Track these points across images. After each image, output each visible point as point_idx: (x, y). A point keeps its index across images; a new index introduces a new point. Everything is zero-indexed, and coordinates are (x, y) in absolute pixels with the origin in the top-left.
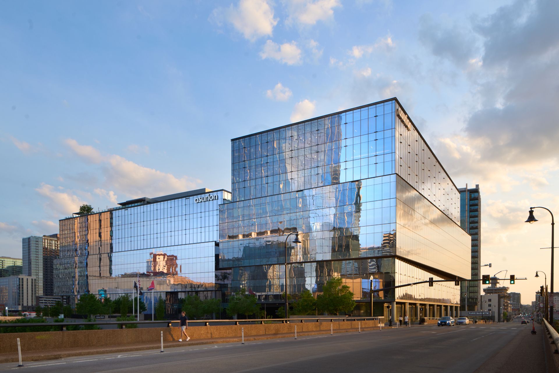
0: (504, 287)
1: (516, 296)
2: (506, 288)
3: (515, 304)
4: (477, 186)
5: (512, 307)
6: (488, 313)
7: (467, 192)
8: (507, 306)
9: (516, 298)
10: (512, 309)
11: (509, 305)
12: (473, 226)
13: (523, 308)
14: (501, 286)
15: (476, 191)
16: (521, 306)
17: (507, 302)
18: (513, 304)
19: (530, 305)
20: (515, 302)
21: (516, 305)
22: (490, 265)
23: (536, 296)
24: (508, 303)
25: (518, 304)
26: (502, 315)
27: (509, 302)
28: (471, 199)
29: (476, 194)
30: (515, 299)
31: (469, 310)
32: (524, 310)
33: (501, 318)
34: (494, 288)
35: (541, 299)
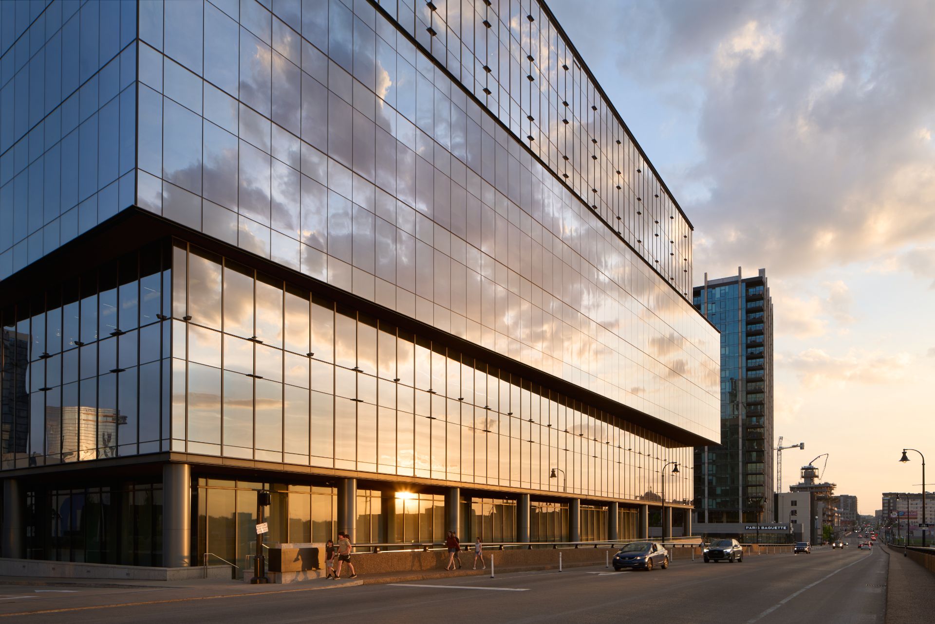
0: (826, 483)
1: (850, 501)
2: (830, 484)
3: (847, 514)
4: (762, 271)
5: (842, 518)
6: (785, 528)
7: (740, 283)
8: (832, 515)
9: (849, 504)
10: (841, 520)
11: (836, 514)
12: (755, 353)
13: (861, 520)
14: (822, 482)
15: (759, 282)
16: (858, 516)
17: (832, 510)
18: (844, 514)
19: (872, 516)
20: (848, 510)
21: (849, 516)
22: (802, 446)
23: (883, 500)
24: (834, 510)
25: (853, 514)
26: (820, 532)
27: (836, 509)
28: (749, 299)
29: (759, 289)
30: (848, 506)
31: (710, 521)
32: (863, 523)
33: (818, 536)
34: (809, 486)
35: (891, 505)
